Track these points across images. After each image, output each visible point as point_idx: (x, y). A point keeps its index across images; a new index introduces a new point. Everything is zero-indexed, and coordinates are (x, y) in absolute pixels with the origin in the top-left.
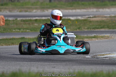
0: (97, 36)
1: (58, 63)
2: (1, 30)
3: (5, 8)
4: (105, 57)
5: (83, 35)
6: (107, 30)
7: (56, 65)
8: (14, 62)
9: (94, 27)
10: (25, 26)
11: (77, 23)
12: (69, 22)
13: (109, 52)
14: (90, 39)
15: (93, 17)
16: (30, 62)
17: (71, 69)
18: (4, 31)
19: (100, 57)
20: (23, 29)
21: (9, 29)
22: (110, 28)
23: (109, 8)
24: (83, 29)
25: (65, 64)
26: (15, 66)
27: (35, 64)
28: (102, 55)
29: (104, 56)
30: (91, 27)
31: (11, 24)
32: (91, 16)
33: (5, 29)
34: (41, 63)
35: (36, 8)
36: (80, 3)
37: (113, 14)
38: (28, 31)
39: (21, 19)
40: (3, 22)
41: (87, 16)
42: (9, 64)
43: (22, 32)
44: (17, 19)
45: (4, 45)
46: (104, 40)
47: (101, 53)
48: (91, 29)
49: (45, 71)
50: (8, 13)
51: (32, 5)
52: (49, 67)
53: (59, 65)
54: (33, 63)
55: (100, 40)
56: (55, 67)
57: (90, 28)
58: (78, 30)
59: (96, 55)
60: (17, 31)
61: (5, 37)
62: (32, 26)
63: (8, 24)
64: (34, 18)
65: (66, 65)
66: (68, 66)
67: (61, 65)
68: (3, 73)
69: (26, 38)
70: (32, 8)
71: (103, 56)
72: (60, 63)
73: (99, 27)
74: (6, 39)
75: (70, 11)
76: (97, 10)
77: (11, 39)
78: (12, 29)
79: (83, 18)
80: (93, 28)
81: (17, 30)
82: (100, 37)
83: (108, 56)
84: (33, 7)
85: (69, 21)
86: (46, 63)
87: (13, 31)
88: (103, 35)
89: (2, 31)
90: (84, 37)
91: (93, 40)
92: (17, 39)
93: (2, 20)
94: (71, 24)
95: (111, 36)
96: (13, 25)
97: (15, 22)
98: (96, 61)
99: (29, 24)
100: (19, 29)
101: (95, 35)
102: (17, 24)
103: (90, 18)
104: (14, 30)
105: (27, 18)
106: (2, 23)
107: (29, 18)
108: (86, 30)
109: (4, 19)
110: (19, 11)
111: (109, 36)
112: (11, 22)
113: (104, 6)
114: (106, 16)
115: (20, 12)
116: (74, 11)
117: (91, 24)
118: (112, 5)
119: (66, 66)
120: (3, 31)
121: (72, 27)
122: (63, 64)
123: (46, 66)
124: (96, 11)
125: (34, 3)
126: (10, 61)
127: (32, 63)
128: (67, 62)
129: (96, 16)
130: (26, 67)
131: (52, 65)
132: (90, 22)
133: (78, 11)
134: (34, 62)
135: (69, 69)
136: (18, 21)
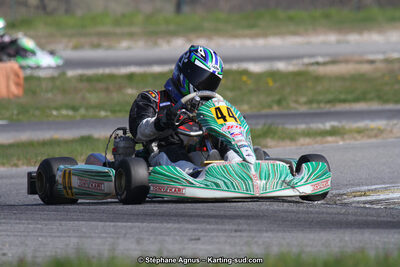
0: (343, 128)
1: (208, 223)
2: (13, 114)
4: (371, 202)
5: (293, 127)
6: (375, 106)
7: (203, 230)
8: (57, 223)
9: (330, 96)
10: (93, 98)
11: (271, 83)
12: (245, 83)
13: (384, 183)
14: (319, 139)
15: (325, 64)
16: (112, 224)
17: (256, 242)
18: (21, 117)
19: (353, 202)
20: (87, 109)
21: (37, 108)
22: (386, 101)
23: (381, 31)
24: (293, 105)
25: (235, 227)
26: (59, 237)
27: (131, 228)
28: (361, 196)
29: (368, 198)
30: (321, 98)
31: (47, 91)
32: (320, 59)
33: (24, 110)
34: (152, 225)
35: (131, 36)
36: (281, 14)
37: (395, 51)
38: (103, 113)
39: (79, 72)
40: (17, 84)
41: (306, 60)
42: (41, 229)
43: (84, 118)
44: (64, 74)
45: (23, 164)
46: (366, 141)
47: (358, 188)
48: (322, 105)
49: (166, 254)
51: (117, 23)
52: (178, 238)
53: (213, 230)
54: (124, 224)
55: (353, 142)
56: (199, 239)
57: (319, 102)
58: (276, 109)
59: (339, 195)
60: (68, 116)
61: (25, 136)
62: (116, 96)
63: (34, 93)
64: (124, 71)
65: (236, 231)
66: (244, 234)
67: (218, 230)
69: (98, 140)
71: (363, 199)
72: (217, 223)
73: (350, 97)
74: (30, 144)
75: (248, 42)
76: (341, 37)
77: (44, 144)
78: (50, 108)
79: (291, 68)
80: (329, 102)
81: (64, 112)
82: (351, 131)
83: (382, 197)
84: (118, 30)
85: (244, 78)
86: (170, 225)
87: (52, 114)
88: (361, 124)
89: (15, 117)
90: (297, 133)
91: (327, 142)
92: (66, 142)
93: (12, 77)
94: (252, 87)
95: (389, 129)
96: (50, 95)
97: (58, 83)
98: (338, 213)
99: (107, 90)
100: (74, 109)
101: (335, 123)
102: (64, 91)
104: (55, 113)
105: (100, 71)
106: (14, 89)
107: (107, 71)
108: (303, 109)
109: (21, 75)
110: (71, 44)
111: (382, 127)
112: (44, 85)
113: (364, 24)
114: (371, 57)
115: (76, 48)
116: (261, 42)
117: (319, 88)
119: (238, 234)
120: (18, 114)
121: (254, 99)
122: (227, 227)
123: (169, 235)
124: (339, 42)
125: (123, 16)
126: (44, 220)
127: (119, 224)
128: (242, 221)
130: (98, 241)
131: (187, 230)
132: (318, 79)
133: (276, 43)
134: (127, 222)
135: (247, 244)
136: (69, 80)
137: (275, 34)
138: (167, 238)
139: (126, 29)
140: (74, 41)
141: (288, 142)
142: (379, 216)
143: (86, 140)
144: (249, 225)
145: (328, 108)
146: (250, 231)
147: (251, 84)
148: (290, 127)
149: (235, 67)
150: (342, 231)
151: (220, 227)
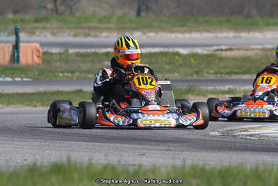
0: (236, 90)
1: (151, 145)
2: (35, 74)
3: (44, 28)
4: (251, 136)
5: (205, 88)
7: (147, 149)
8: (59, 141)
9: (228, 70)
10: (84, 67)
11: (193, 61)
12: (177, 60)
15: (226, 50)
16: (92, 143)
17: (179, 158)
18: (40, 76)
19: (240, 135)
20: (80, 72)
21: (50, 72)
23: (260, 32)
24: (205, 74)
25: (166, 148)
27: (103, 146)
28: (244, 131)
29: (249, 133)
30: (223, 71)
31: (56, 62)
32: (223, 48)
33: (41, 72)
34: (116, 145)
35: (109, 29)
36: (201, 19)
37: (270, 44)
38: (90, 76)
39: (77, 50)
40: (38, 57)
41: (215, 48)
42: (49, 145)
43: (78, 78)
44: (67, 51)
45: (40, 106)
48: (223, 75)
49: (123, 163)
50: (49, 38)
51: (100, 21)
52: (131, 153)
53: (153, 149)
54: (99, 144)
56: (144, 155)
57: (221, 73)
58: (195, 77)
59: (231, 130)
60: (66, 77)
61: (42, 89)
63: (48, 62)
64: (103, 50)
65: (167, 150)
66: (172, 152)
67: (156, 150)
68: (35, 165)
69: (86, 92)
70: (99, 28)
71: (246, 133)
72: (155, 145)
73: (240, 71)
74: (45, 93)
75: (180, 35)
76: (236, 35)
77: (53, 93)
78: (58, 72)
79: (205, 52)
80: (227, 73)
81: (66, 74)
83: (257, 132)
84: (101, 26)
85: (177, 57)
86: (127, 146)
87: (59, 76)
89: (36, 77)
90: (207, 92)
92: (67, 93)
93: (35, 52)
94: (181, 62)
96: (58, 64)
97: (63, 56)
98: (230, 142)
99: (93, 61)
100: (72, 72)
101: (231, 87)
102: (67, 62)
103: (220, 52)
104: (61, 74)
105: (89, 50)
106: (36, 59)
107: (93, 50)
108: (212, 77)
109: (41, 51)
110: (72, 33)
112: (54, 58)
113: (251, 26)
114: (254, 47)
115: (75, 36)
116: (188, 35)
117: (222, 65)
118: (268, 25)
120: (38, 75)
121: (182, 70)
122: (161, 148)
123: (126, 151)
124: (234, 37)
125: (105, 17)
126: (51, 140)
127: (96, 144)
128: (170, 144)
129: (234, 47)
130: (83, 153)
131: (137, 148)
132: (221, 59)
133: (196, 36)
134: (101, 142)
135: (173, 158)
136: (70, 55)
137: (197, 31)
138: (125, 153)
139: (106, 25)
140: (74, 32)
141: (202, 97)
142: (254, 144)
143: (78, 92)
144: (175, 147)
145: (227, 77)
146: (175, 150)
147: (180, 61)
148: (204, 88)
149: (171, 50)
150: (232, 152)
151: (158, 147)
